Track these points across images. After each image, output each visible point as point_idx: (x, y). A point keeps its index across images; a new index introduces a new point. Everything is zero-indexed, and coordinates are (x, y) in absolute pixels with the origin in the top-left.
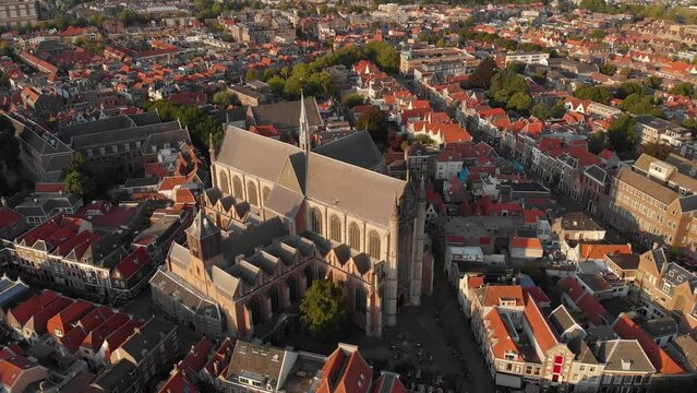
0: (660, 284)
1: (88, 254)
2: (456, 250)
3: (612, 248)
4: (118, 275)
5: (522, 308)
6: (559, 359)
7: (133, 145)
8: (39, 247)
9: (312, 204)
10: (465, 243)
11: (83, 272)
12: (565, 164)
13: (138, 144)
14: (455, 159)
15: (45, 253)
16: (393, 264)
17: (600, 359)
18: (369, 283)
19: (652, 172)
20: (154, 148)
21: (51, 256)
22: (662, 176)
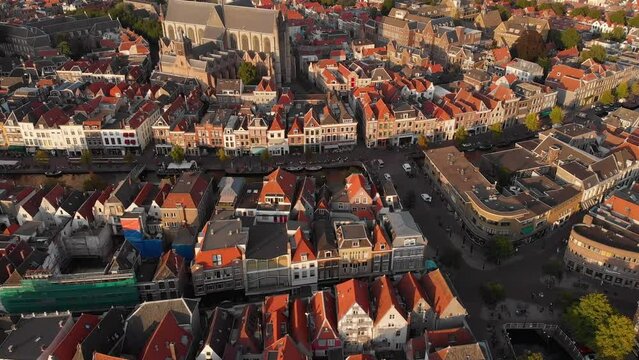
0: (396, 56)
1: (109, 69)
2: (304, 57)
3: (378, 49)
4: (130, 77)
5: (337, 68)
6: (353, 80)
7: (83, 32)
8: (76, 69)
9: (231, 31)
10: (308, 53)
11: (107, 80)
12: (355, 23)
13: (87, 31)
14: (296, 25)
15: (80, 72)
16: (278, 54)
17: (369, 76)
18: (268, 63)
19: (397, 16)
20: (100, 32)
21: (84, 74)
22: (401, 17)
